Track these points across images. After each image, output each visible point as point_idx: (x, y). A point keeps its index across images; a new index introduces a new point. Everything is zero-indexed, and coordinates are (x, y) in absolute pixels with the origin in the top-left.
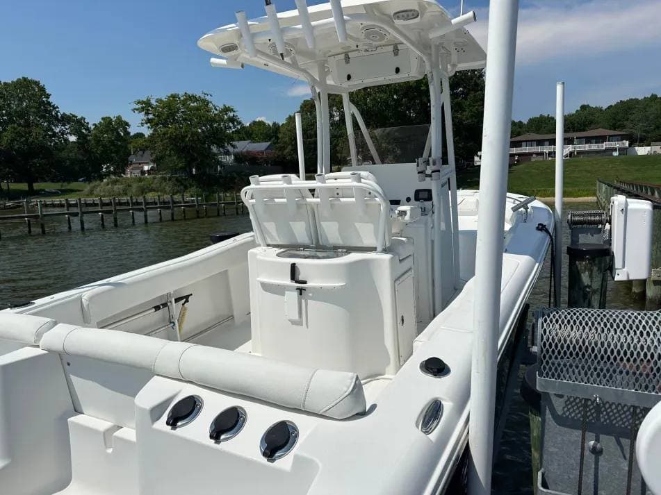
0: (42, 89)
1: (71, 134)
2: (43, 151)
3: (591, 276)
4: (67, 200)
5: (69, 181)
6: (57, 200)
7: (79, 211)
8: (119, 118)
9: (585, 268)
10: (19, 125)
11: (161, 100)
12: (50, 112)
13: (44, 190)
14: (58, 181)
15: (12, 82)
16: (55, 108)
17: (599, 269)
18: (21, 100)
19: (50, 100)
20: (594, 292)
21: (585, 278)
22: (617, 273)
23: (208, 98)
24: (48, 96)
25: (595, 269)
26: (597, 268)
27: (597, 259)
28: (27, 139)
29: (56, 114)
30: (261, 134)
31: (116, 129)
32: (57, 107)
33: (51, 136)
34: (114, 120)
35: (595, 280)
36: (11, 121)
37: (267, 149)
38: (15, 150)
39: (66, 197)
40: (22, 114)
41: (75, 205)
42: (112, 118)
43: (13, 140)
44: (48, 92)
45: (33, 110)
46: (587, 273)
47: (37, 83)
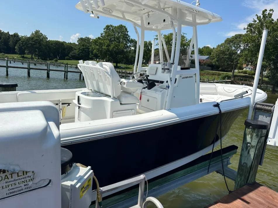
0: (126, 29)
1: (132, 47)
2: (122, 52)
3: (251, 138)
4: (126, 71)
5: (129, 64)
6: (123, 71)
7: (125, 75)
8: (150, 42)
9: (249, 133)
10: (117, 42)
11: (166, 35)
12: (127, 38)
13: (120, 67)
14: (126, 64)
15: (117, 26)
16: (129, 36)
17: (257, 135)
18: (119, 33)
19: (128, 33)
20: (253, 147)
21: (248, 139)
22: (269, 140)
23: (185, 35)
24: (128, 32)
25: (255, 134)
26: (255, 135)
27: (256, 129)
28: (118, 47)
29: (129, 39)
30: (207, 52)
31: (148, 46)
32: (130, 36)
33: (126, 47)
34: (148, 42)
35: (253, 140)
36: (115, 40)
37: (206, 59)
38: (114, 51)
39: (126, 70)
40: (118, 38)
41: (124, 73)
42: (147, 41)
43: (114, 47)
44: (128, 30)
45: (122, 37)
46: (250, 136)
47: (125, 27)
